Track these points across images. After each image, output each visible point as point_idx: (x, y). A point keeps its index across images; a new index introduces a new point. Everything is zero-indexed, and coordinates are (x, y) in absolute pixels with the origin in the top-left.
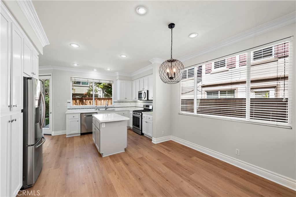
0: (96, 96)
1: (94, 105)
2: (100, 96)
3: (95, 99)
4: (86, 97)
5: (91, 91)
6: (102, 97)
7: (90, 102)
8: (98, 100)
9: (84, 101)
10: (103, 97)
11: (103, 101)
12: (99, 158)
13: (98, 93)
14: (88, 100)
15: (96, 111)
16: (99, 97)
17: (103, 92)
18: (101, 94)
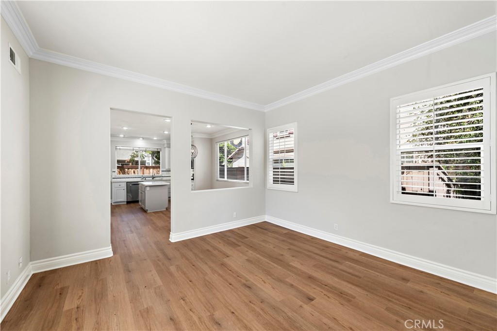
0: (143, 163)
1: (140, 174)
2: (147, 163)
3: (141, 168)
4: (129, 165)
5: (135, 157)
6: (151, 165)
7: (134, 172)
8: (145, 169)
9: (126, 170)
10: (153, 165)
11: (151, 170)
12: (144, 214)
13: (146, 159)
14: (132, 168)
15: (142, 180)
16: (147, 165)
17: (153, 158)
18: (149, 161)
